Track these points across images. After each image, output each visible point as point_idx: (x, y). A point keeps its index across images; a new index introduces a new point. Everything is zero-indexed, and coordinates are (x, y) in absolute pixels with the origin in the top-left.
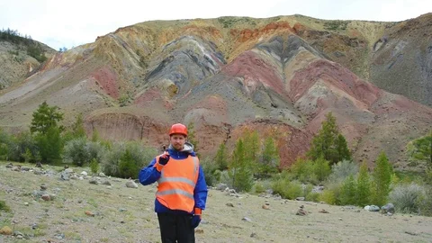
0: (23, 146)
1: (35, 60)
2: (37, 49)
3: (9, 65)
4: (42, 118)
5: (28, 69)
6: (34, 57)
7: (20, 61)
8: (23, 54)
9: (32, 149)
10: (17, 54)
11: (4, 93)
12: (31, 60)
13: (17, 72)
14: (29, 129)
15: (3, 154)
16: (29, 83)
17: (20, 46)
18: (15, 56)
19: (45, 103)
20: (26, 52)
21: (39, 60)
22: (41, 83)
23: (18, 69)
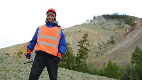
0: (129, 71)
1: (129, 26)
2: (130, 20)
3: (117, 31)
4: (137, 56)
5: (126, 31)
6: (129, 24)
7: (122, 28)
8: (123, 24)
9: (133, 73)
10: (120, 24)
11: (116, 45)
12: (127, 26)
13: (121, 33)
14: (130, 62)
15: (119, 76)
16: (128, 38)
17: (121, 20)
18: (119, 26)
19: (137, 48)
20: (124, 22)
21: (131, 25)
22: (134, 37)
23: (121, 32)
